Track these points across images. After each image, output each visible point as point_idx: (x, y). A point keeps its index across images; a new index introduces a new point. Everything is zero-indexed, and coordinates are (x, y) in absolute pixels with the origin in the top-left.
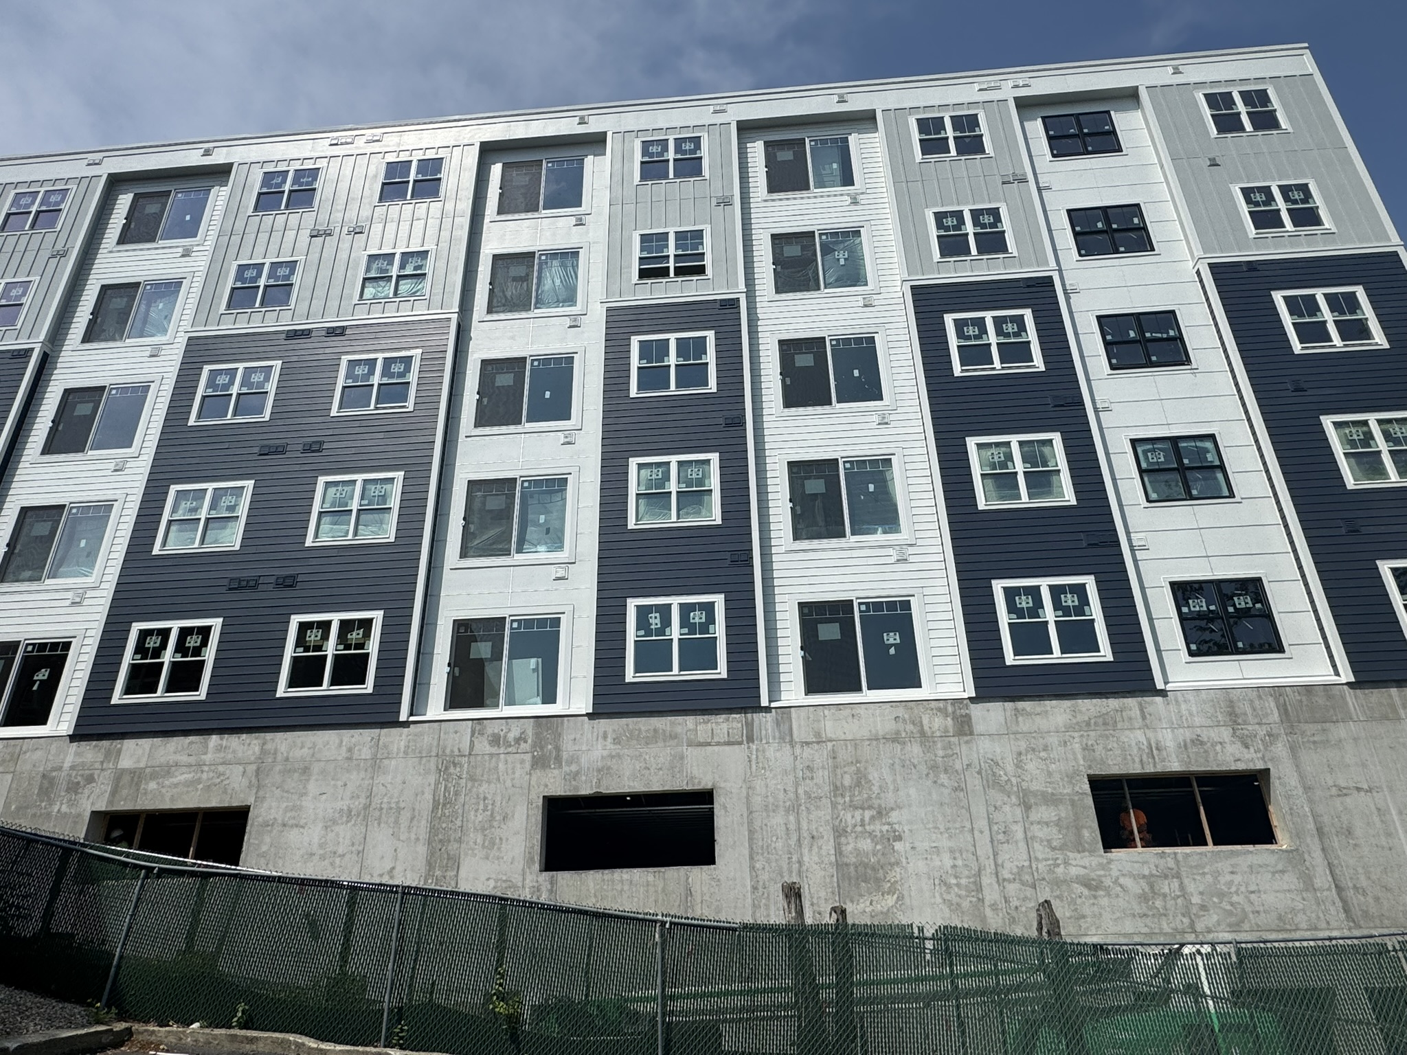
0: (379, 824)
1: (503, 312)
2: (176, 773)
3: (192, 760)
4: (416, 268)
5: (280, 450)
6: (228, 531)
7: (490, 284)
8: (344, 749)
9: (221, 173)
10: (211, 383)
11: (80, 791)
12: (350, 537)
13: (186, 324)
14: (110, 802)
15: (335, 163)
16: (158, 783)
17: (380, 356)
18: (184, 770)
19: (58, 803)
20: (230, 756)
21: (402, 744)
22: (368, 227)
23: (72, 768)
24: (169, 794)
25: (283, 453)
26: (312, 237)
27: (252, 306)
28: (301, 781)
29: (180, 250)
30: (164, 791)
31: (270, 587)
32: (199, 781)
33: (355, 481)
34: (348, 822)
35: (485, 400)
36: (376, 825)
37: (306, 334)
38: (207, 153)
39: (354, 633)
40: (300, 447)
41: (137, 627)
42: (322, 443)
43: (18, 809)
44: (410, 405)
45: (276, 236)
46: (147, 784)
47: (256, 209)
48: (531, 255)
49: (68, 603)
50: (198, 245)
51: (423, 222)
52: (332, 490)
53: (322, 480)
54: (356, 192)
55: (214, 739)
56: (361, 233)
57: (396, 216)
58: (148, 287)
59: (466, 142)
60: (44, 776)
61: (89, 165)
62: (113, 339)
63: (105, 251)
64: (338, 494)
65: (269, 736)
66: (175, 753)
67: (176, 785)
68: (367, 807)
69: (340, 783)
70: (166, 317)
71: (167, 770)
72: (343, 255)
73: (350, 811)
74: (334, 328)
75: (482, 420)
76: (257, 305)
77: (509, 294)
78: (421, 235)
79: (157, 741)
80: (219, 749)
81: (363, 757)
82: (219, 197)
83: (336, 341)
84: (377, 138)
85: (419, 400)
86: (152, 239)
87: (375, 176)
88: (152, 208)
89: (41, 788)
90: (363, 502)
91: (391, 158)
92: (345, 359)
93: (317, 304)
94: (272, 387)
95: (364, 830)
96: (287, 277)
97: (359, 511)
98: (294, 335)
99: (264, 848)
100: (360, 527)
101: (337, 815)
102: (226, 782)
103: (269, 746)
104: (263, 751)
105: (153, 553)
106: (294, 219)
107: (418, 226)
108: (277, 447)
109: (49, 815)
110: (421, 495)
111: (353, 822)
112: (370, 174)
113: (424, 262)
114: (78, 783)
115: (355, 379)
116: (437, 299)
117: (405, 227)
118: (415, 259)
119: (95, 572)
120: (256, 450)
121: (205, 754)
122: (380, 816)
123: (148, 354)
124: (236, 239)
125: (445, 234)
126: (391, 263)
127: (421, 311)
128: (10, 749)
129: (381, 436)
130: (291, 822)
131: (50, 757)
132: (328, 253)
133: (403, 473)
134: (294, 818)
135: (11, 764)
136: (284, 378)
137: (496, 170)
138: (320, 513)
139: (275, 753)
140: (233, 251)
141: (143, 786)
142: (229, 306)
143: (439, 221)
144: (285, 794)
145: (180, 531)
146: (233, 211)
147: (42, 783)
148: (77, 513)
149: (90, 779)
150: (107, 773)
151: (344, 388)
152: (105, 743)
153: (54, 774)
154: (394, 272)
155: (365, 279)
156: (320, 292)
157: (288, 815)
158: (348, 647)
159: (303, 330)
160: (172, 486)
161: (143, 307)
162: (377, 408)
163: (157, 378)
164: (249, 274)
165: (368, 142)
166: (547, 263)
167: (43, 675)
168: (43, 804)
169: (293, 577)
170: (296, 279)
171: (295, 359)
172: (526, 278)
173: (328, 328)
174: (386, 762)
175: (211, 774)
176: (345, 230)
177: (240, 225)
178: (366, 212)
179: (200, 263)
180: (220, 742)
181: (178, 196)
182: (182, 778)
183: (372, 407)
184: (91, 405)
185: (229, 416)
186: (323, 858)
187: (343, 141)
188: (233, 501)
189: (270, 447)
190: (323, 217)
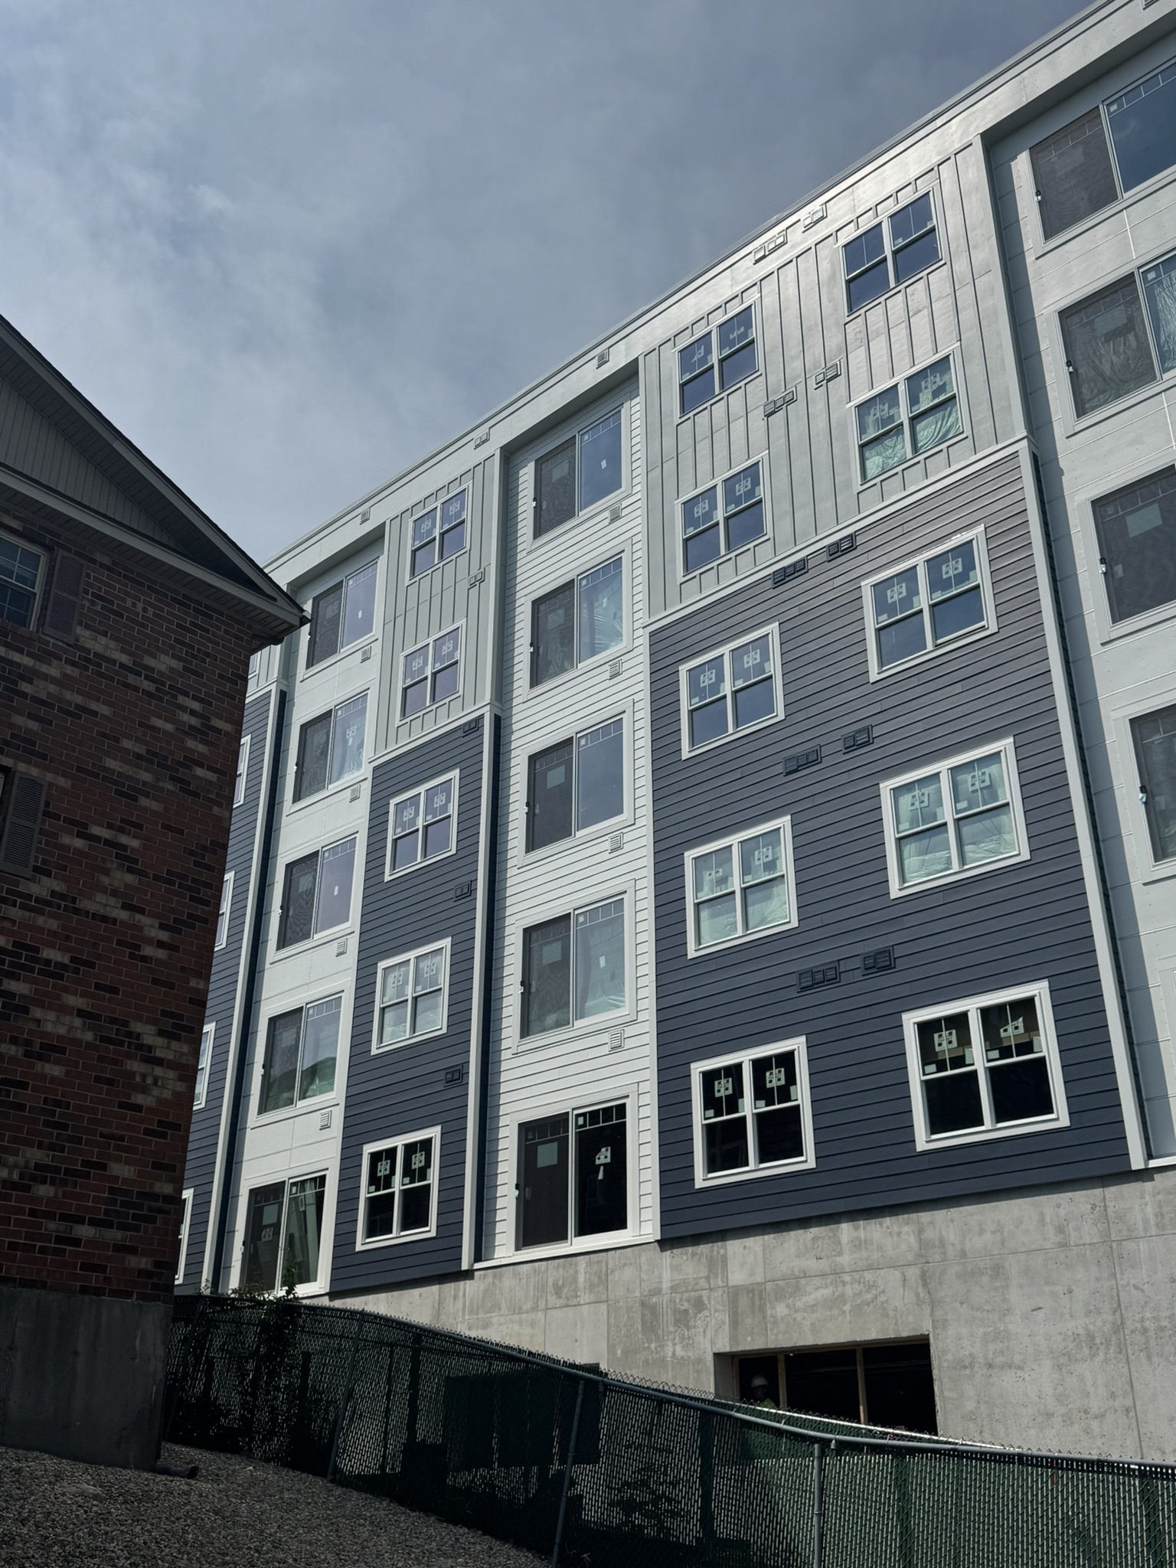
0: (1149, 1358)
1: (1106, 402)
2: (809, 1289)
3: (823, 1265)
4: (935, 394)
5: (811, 759)
6: (775, 902)
7: (1069, 364)
8: (1050, 1230)
9: (626, 379)
10: (695, 690)
11: (691, 1323)
12: (956, 867)
13: (642, 617)
14: (733, 1338)
15: (770, 286)
16: (788, 1306)
17: (919, 560)
18: (817, 1281)
19: (670, 1343)
20: (876, 1256)
21: (1150, 1210)
22: (844, 362)
23: (673, 1289)
24: (807, 1323)
25: (817, 761)
26: (768, 416)
27: (716, 554)
28: (996, 1289)
29: (607, 514)
30: (799, 1317)
31: (858, 975)
32: (842, 1299)
33: (938, 774)
34: (1093, 1356)
35: (1119, 570)
36: (1144, 1360)
37: (799, 568)
38: (603, 361)
39: (1010, 1028)
40: (840, 746)
41: (698, 1069)
42: (868, 730)
43: (626, 1353)
44: (991, 621)
45: (720, 437)
46: (773, 1308)
47: (683, 410)
48: (1126, 282)
49: (606, 1049)
50: (627, 497)
51: (926, 312)
52: (905, 800)
53: (886, 787)
54: (812, 317)
55: (845, 1229)
56: (836, 376)
57: (882, 324)
58: (584, 582)
59: (957, 146)
60: (643, 1304)
61: (477, 447)
62: (562, 670)
63: (524, 554)
64: (917, 804)
65: (925, 1217)
66: (798, 1256)
67: (813, 1307)
68: (1119, 1328)
69: (1060, 1289)
70: (615, 614)
71: (791, 1285)
72: (819, 424)
73: (1091, 1337)
74: (837, 544)
75: (1123, 605)
76: (723, 552)
77: (1106, 368)
78: (928, 335)
79: (769, 1239)
80: (858, 1245)
81: (1087, 1240)
82: (633, 414)
83: (845, 562)
84: (820, 214)
85: (1003, 609)
86: (570, 514)
87: (833, 276)
88: (559, 471)
89: (644, 1323)
90: (961, 806)
91: (848, 235)
92: (867, 584)
93: (803, 515)
94: (775, 667)
95: (1125, 1370)
96: (751, 493)
97: (957, 821)
98: (783, 577)
99: (970, 1406)
100: (967, 848)
101: (1072, 1346)
102: (883, 1298)
103: (930, 1234)
104: (924, 1244)
105: (690, 957)
106: (737, 400)
107: (921, 322)
108: (807, 755)
109: (663, 1360)
110: (1054, 768)
111: (1101, 1356)
112: (824, 275)
113: (946, 378)
114: (686, 1311)
115: (891, 609)
116: (985, 428)
117: (899, 335)
118: (931, 379)
119: (627, 999)
120: (780, 769)
121: (840, 1254)
122: (1147, 1342)
123: (607, 675)
124: (670, 466)
125: (968, 315)
126: (895, 403)
127: (964, 461)
128: (595, 1268)
129: (958, 688)
130: (1000, 1360)
131: (644, 1277)
132: (798, 429)
133: (1011, 740)
134: (1002, 1352)
135: (601, 1289)
136: (788, 646)
137: (1021, 167)
138: (899, 840)
139: (943, 1245)
140: (671, 486)
141: (769, 1312)
142: (687, 568)
143: (951, 299)
144: (978, 1314)
145: (713, 916)
146: (656, 426)
147: (643, 1315)
148: (584, 922)
149: (699, 1305)
150: (717, 1294)
151: (878, 631)
152: (704, 1249)
153: (654, 1300)
154: (903, 414)
155: (862, 447)
156: (803, 497)
157: (991, 1347)
158: (1005, 1052)
159: (794, 565)
160: (686, 854)
161: (585, 612)
162: (937, 646)
163: (626, 705)
164: (699, 511)
165: (808, 228)
166: (1160, 283)
167: (604, 1156)
168: (653, 1346)
169: (887, 952)
170: (763, 491)
171: (795, 612)
172: (1131, 325)
173: (830, 546)
174: (1130, 1246)
175: (857, 1288)
176: (812, 384)
177: (669, 442)
178: (834, 341)
179: (634, 522)
180: (855, 1234)
181: (584, 437)
182: (820, 1294)
183: (930, 646)
184: (562, 769)
185: (731, 730)
186: (1068, 1420)
187: (772, 246)
188: (770, 853)
189: (796, 758)
190: (775, 378)
